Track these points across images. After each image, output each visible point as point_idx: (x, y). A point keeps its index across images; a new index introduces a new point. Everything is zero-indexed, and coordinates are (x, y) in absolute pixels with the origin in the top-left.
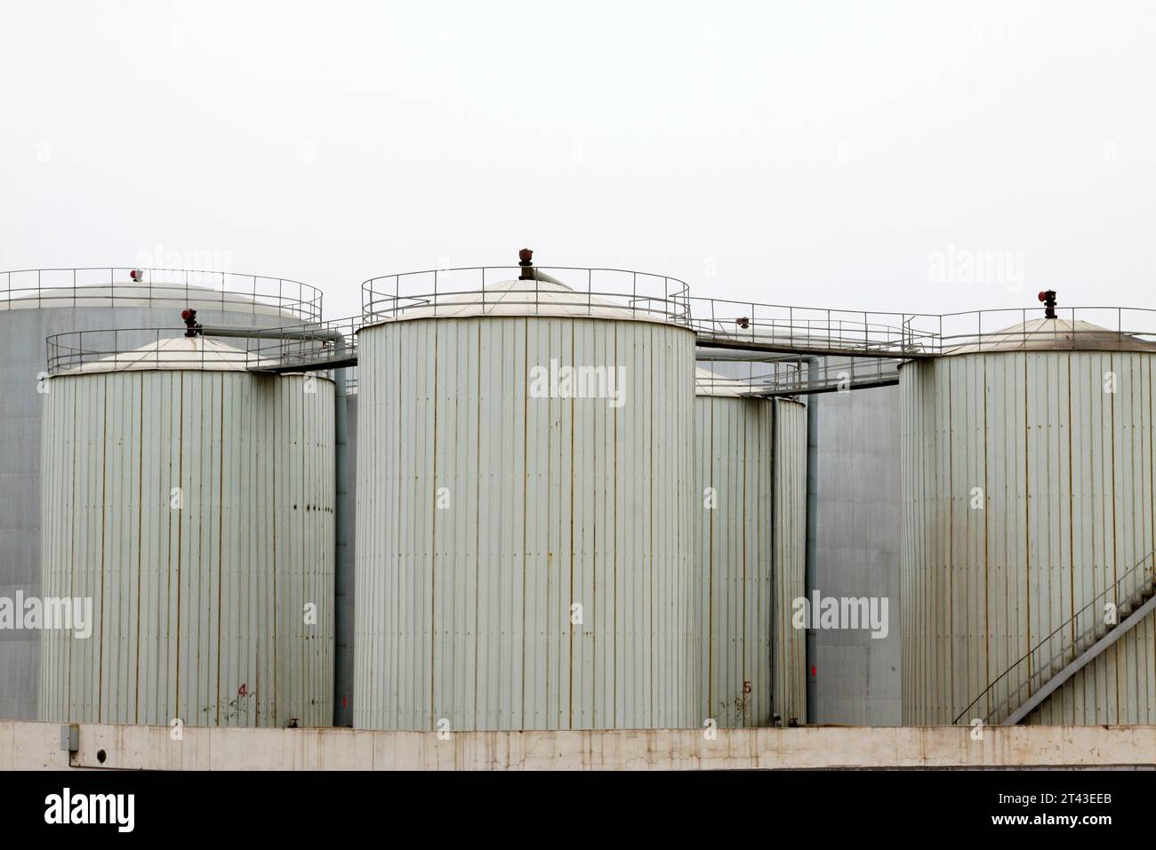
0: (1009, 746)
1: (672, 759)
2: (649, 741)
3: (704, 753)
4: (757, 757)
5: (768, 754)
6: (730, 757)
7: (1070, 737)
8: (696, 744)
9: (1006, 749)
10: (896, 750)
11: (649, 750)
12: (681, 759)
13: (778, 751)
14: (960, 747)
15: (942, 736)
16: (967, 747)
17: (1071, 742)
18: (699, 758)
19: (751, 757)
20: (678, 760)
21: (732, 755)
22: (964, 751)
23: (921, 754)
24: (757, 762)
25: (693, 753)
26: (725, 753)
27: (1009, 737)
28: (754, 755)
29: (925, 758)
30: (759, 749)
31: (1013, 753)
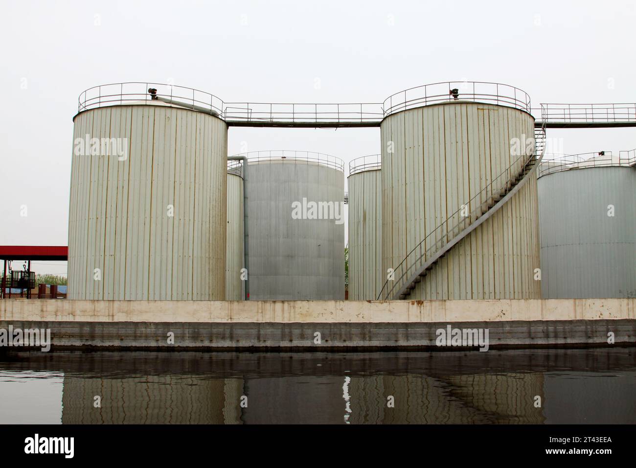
0: (295, 312)
1: (56, 316)
2: (42, 306)
3: (78, 312)
4: (113, 316)
5: (120, 314)
6: (95, 315)
7: (341, 307)
8: (72, 308)
9: (292, 314)
10: (211, 313)
11: (42, 311)
12: (62, 316)
13: (127, 313)
14: (258, 312)
15: (244, 306)
16: (262, 312)
17: (342, 310)
18: (74, 316)
19: (109, 316)
20: (60, 316)
21: (96, 314)
22: (260, 315)
23: (228, 316)
24: (113, 318)
25: (70, 312)
26: (91, 313)
27: (294, 307)
28: (111, 314)
29: (231, 318)
30: (115, 311)
31: (298, 316)
